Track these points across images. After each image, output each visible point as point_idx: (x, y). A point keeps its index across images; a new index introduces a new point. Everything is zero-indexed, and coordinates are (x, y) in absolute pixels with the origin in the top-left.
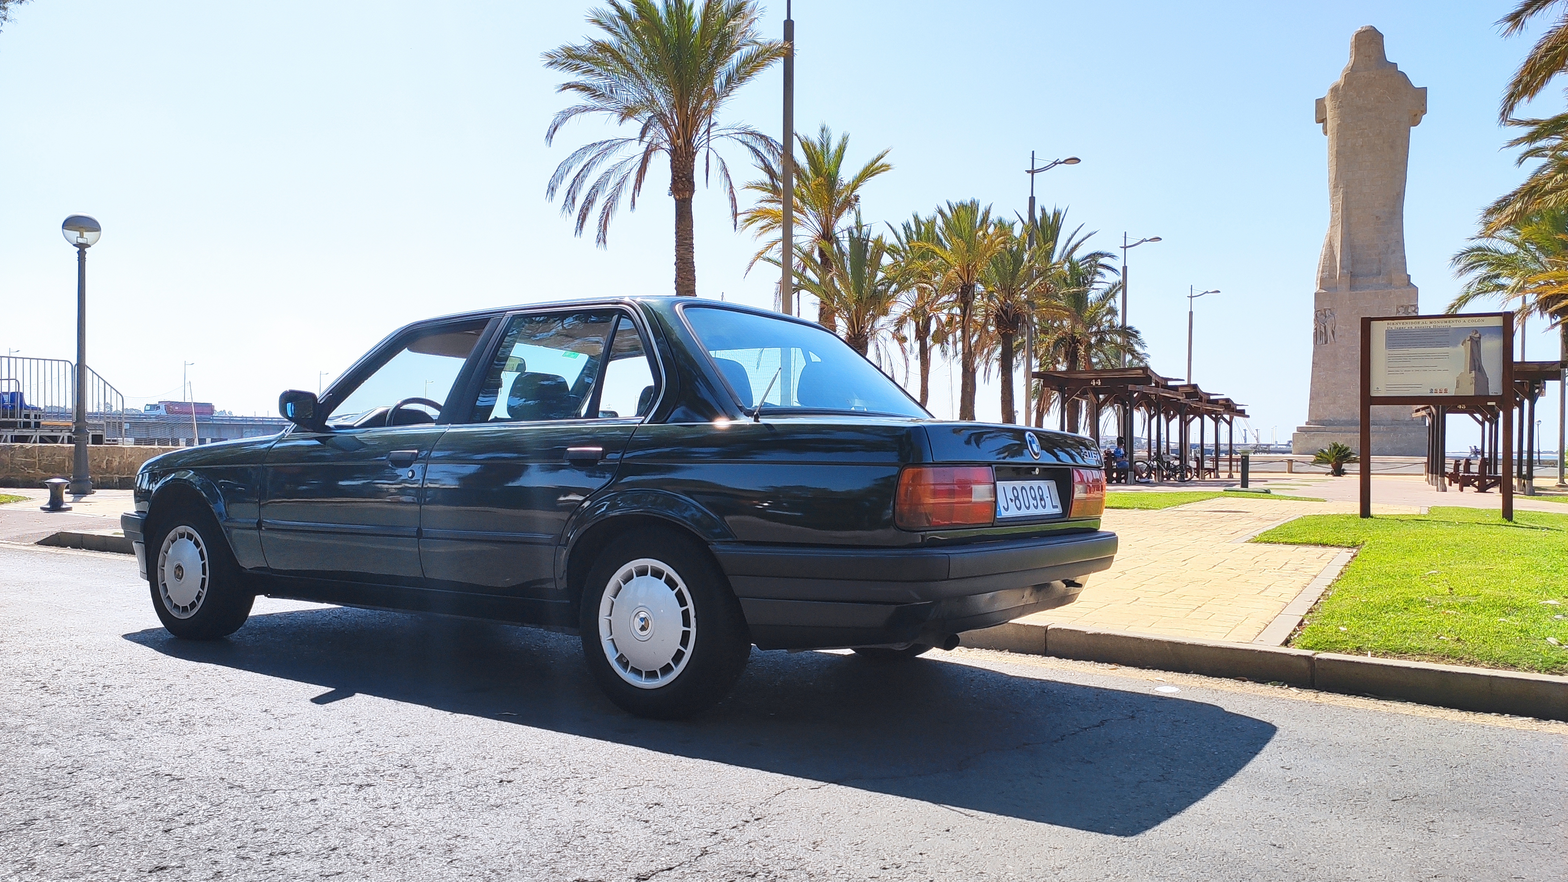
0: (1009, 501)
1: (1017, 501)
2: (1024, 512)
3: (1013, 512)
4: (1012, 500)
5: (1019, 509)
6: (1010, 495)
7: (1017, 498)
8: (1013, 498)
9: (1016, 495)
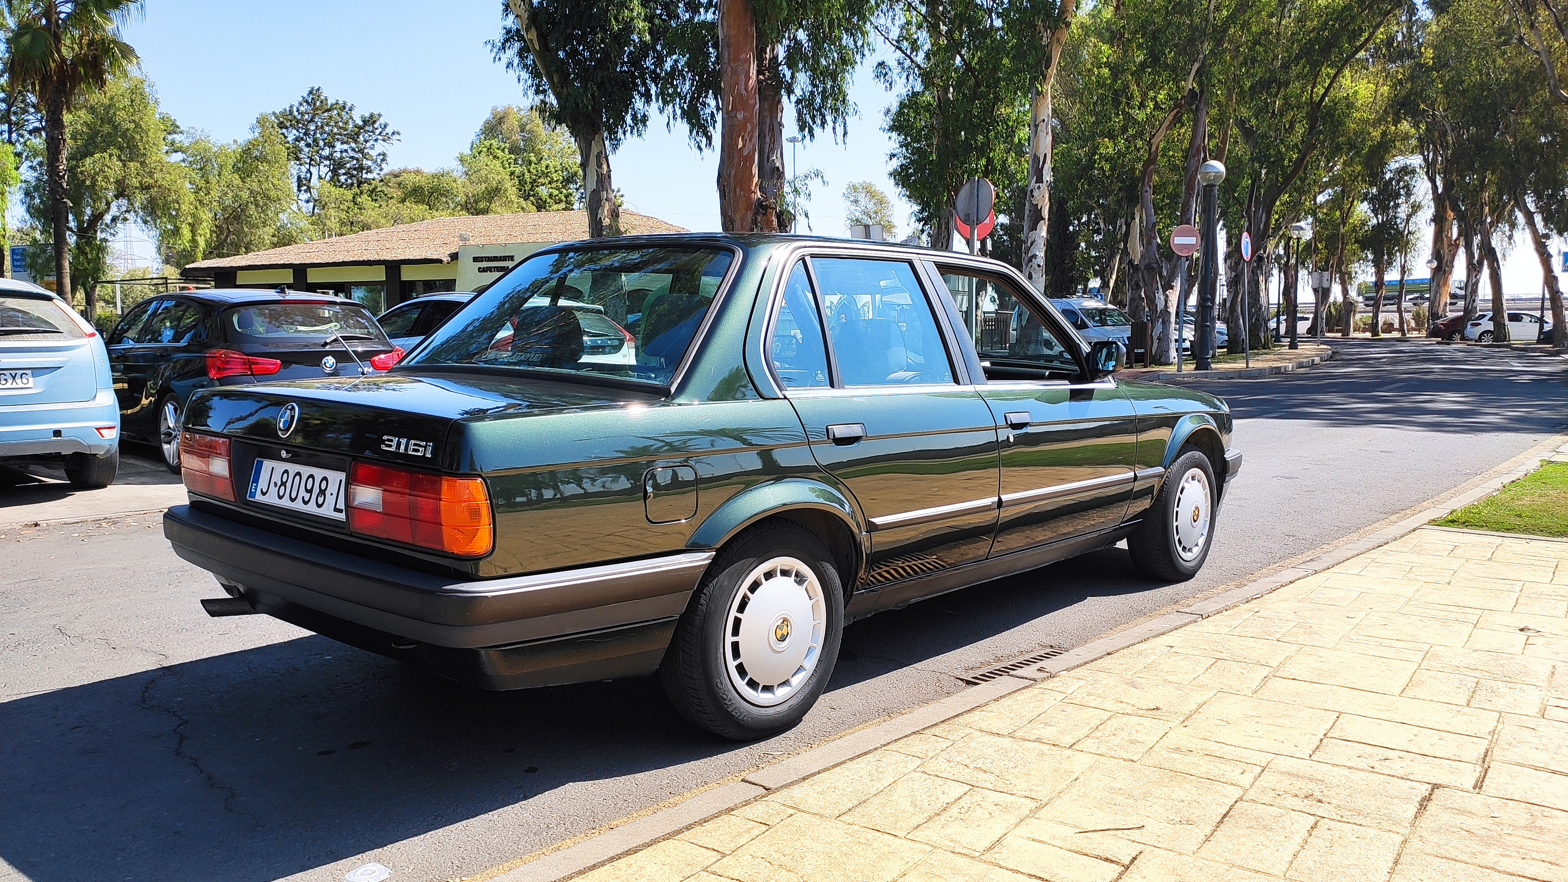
0: (272, 485)
1: (283, 487)
2: (285, 503)
3: (271, 499)
4: (276, 484)
5: (280, 497)
6: (276, 478)
7: (284, 484)
8: (279, 483)
9: (284, 480)
